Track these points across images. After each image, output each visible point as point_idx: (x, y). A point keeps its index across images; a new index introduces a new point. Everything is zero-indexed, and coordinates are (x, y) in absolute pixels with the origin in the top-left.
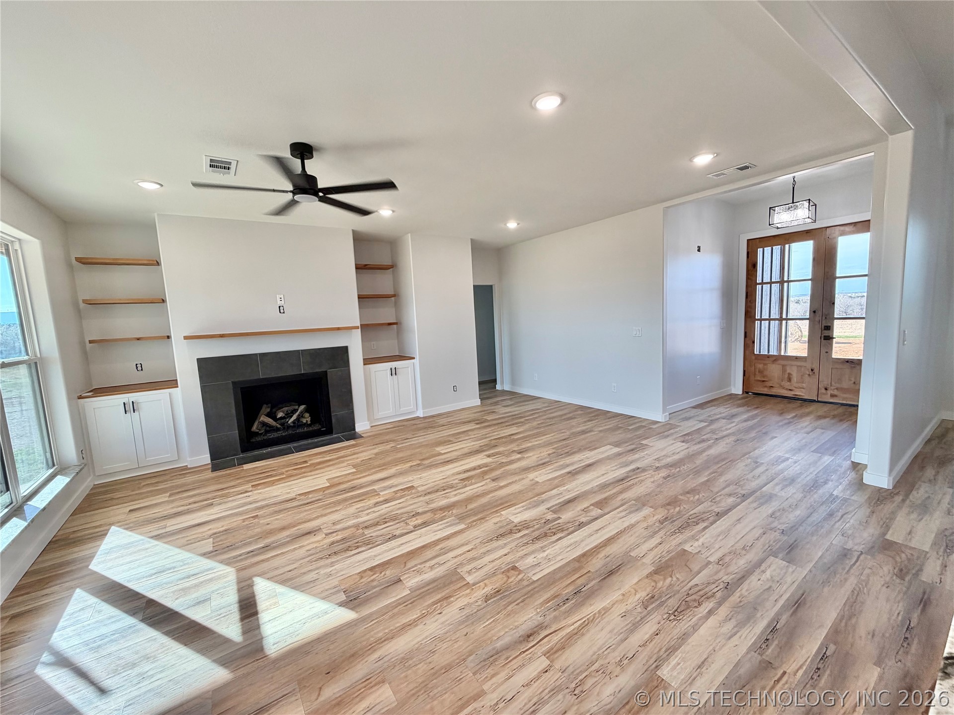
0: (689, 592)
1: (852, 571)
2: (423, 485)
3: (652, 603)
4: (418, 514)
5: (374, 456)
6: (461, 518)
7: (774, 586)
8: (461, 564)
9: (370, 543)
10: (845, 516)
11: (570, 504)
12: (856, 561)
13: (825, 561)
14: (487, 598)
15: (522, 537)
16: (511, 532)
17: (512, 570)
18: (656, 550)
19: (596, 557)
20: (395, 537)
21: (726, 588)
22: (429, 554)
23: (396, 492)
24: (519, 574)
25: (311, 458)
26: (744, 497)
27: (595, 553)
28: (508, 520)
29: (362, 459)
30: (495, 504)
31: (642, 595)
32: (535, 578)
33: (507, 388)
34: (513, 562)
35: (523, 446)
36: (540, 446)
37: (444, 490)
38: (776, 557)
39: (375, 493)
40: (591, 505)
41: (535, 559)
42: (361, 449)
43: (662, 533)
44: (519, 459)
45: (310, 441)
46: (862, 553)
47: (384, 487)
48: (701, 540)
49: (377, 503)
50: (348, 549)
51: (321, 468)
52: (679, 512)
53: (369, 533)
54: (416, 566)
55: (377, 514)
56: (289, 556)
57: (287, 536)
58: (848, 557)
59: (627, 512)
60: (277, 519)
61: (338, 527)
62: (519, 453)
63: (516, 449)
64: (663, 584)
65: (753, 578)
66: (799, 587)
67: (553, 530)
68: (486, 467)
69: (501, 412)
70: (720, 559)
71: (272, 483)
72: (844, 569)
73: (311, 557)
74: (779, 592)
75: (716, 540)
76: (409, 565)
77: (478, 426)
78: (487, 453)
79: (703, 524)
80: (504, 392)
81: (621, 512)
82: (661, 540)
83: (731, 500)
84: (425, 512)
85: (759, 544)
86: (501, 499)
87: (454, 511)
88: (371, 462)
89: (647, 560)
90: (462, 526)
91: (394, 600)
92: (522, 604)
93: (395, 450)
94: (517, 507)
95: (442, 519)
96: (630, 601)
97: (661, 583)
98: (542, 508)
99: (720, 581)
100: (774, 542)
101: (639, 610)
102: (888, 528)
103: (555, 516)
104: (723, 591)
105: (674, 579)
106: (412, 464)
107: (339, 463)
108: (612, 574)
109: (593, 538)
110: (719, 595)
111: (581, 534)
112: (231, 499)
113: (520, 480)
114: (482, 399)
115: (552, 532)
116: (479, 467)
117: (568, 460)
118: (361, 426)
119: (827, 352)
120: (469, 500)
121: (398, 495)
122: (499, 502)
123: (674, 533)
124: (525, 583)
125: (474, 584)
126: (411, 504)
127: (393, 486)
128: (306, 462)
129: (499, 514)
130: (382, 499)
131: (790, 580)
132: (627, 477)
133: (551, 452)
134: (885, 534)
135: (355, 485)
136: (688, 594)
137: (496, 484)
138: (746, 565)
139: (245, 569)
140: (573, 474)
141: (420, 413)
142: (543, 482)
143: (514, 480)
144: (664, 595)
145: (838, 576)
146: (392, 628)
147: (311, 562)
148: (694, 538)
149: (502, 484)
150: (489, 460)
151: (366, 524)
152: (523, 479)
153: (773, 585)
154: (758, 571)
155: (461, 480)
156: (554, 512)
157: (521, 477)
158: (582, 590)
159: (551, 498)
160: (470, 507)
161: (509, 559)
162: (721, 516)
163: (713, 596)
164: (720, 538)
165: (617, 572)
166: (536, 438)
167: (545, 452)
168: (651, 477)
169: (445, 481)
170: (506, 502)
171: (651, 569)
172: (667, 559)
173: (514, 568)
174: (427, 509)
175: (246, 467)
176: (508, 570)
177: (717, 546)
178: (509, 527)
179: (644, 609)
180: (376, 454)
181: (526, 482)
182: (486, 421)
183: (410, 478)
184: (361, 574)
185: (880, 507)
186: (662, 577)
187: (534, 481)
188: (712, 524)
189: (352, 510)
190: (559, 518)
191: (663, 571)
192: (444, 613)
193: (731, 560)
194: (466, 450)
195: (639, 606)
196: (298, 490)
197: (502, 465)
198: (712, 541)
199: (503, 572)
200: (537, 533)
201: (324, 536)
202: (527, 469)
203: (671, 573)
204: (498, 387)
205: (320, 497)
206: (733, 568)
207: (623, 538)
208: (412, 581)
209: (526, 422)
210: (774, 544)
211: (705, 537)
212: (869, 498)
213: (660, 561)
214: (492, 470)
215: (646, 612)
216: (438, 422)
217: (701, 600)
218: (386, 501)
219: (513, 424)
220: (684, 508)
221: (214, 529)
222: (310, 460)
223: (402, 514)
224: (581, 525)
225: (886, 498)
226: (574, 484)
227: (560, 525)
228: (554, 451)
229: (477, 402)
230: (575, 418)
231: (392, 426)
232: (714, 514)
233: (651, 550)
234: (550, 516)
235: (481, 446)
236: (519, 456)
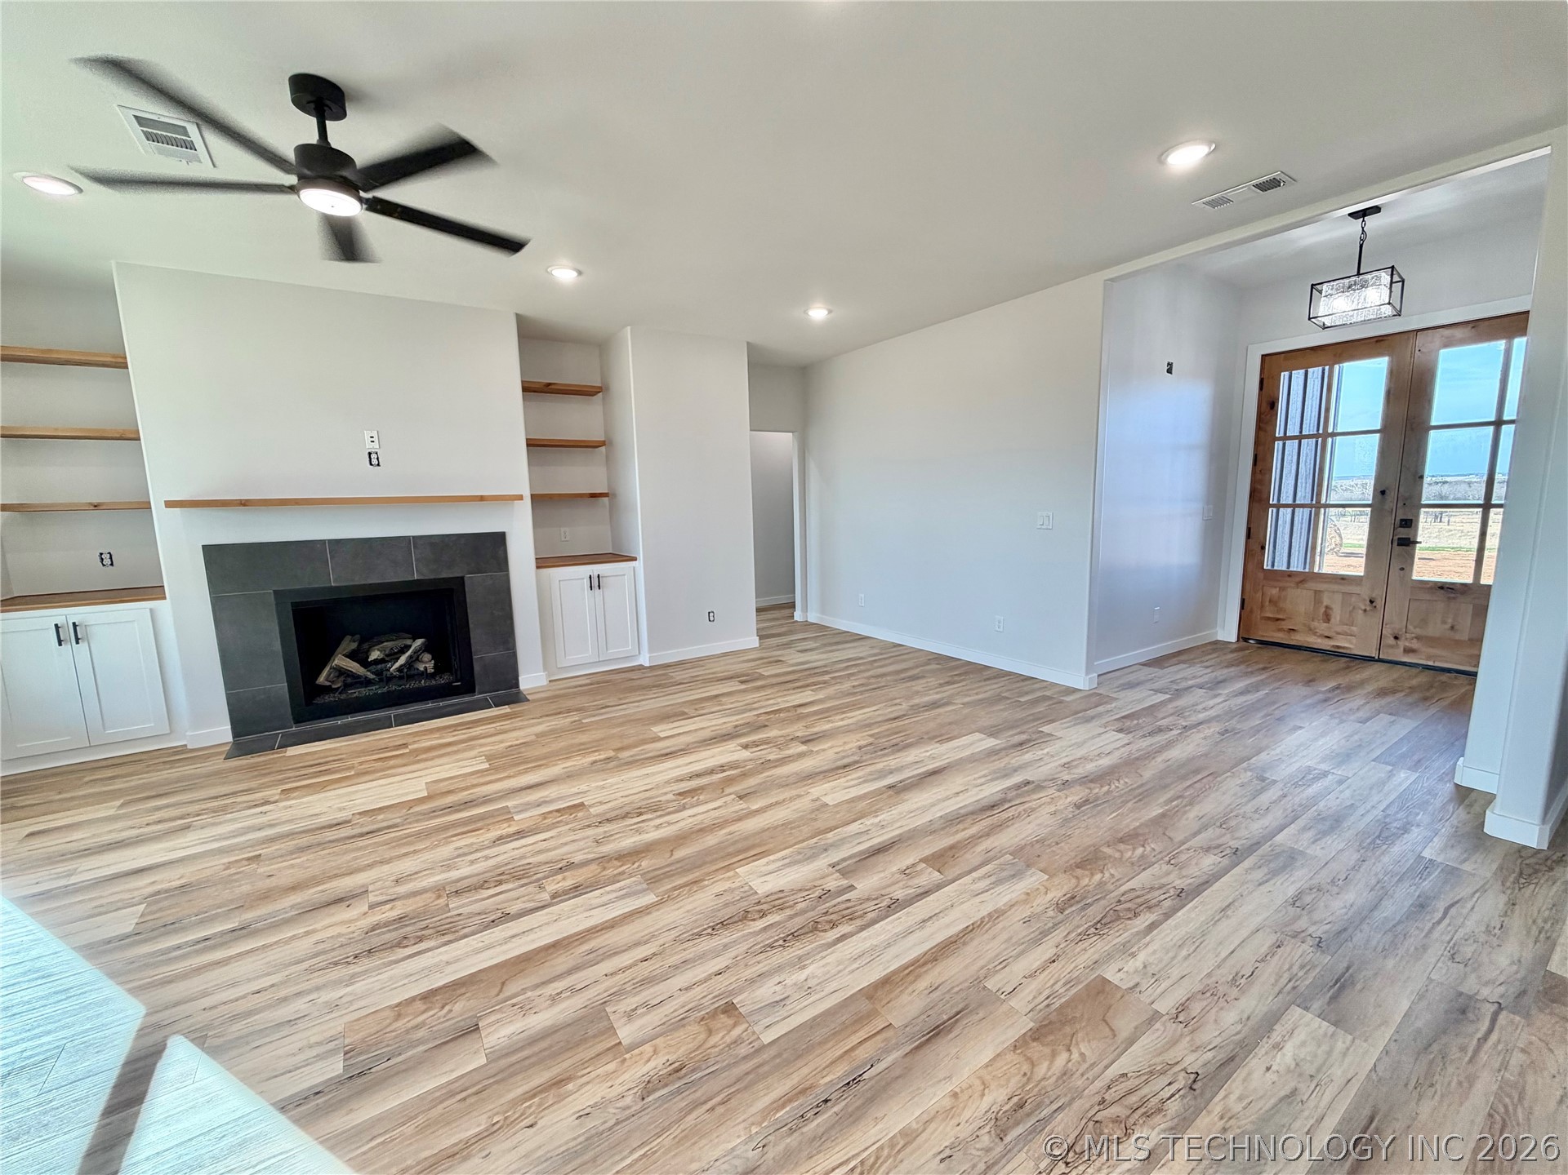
0: (1107, 1097)
1: (1483, 1057)
2: (601, 803)
3: (1017, 1124)
4: (571, 866)
5: (534, 737)
6: (652, 880)
7: (1305, 1089)
8: (619, 994)
9: (449, 931)
10: (1453, 911)
11: (880, 857)
12: (1490, 1031)
13: (1419, 1024)
14: (648, 1088)
15: (765, 929)
16: (745, 917)
17: (725, 1012)
18: (1043, 976)
19: (910, 989)
20: (506, 917)
21: (1191, 1088)
22: (562, 961)
23: (545, 816)
24: (735, 1025)
25: (416, 739)
26: (1238, 855)
27: (911, 978)
28: (746, 888)
29: (510, 744)
30: (731, 850)
31: (997, 1097)
32: (767, 1038)
33: (813, 617)
34: (732, 993)
35: (816, 730)
36: (847, 730)
37: (641, 814)
38: (1307, 1009)
39: (506, 815)
40: (921, 860)
41: (777, 988)
42: (517, 723)
43: (1058, 935)
44: (801, 755)
45: (430, 705)
46: (1500, 1007)
47: (528, 804)
48: (1142, 957)
49: (500, 838)
50: (400, 944)
51: (426, 760)
52: (1101, 884)
53: (457, 908)
54: (524, 991)
55: (491, 862)
56: (275, 955)
57: (292, 907)
58: (1471, 1016)
59: (993, 879)
60: (293, 866)
61: (402, 889)
62: (803, 743)
63: (799, 734)
64: (1049, 1069)
65: (1255, 1064)
66: (1363, 1095)
67: (832, 917)
68: (736, 768)
69: (791, 662)
70: (1183, 1008)
71: (323, 787)
72: (1463, 1049)
73: (314, 961)
74: (1316, 1107)
75: (1174, 958)
76: (511, 989)
77: (743, 687)
78: (743, 740)
79: (1148, 914)
80: (807, 626)
81: (980, 879)
82: (1054, 950)
83: (1209, 862)
84: (585, 863)
85: (1268, 972)
86: (746, 838)
87: (644, 863)
88: (523, 750)
89: (1019, 1003)
90: (650, 898)
91: (444, 1080)
92: (721, 1110)
93: (578, 728)
94: (772, 858)
95: (614, 880)
96: (967, 1114)
97: (1045, 1064)
98: (822, 862)
99: (1177, 1068)
100: (1302, 967)
101: (985, 1140)
102: (1551, 944)
103: (845, 882)
104: (1183, 1097)
105: (1075, 1056)
106: (598, 758)
107: (464, 750)
108: (937, 1034)
109: (912, 939)
110: (1173, 1107)
111: (889, 927)
112: (229, 816)
113: (792, 799)
114: (761, 637)
115: (830, 921)
116: (722, 768)
117: (893, 761)
118: (530, 679)
119: (1402, 569)
120: (681, 839)
121: (549, 821)
122: (739, 846)
123: (1085, 936)
124: (743, 1050)
125: (631, 1048)
126: (566, 844)
127: (545, 802)
128: (405, 745)
129: (731, 873)
130: (512, 830)
131: (1339, 1073)
132: (1003, 801)
133: (863, 743)
134: (1545, 959)
135: (473, 797)
136: (1103, 1101)
137: (744, 806)
138: (1239, 1027)
139: (170, 982)
140: (898, 790)
141: (645, 660)
142: (835, 806)
143: (781, 798)
144: (1047, 1101)
145: (1451, 1069)
146: (409, 1162)
147: (311, 970)
148: (1126, 950)
149: (754, 807)
150: (746, 754)
151: (460, 886)
152: (799, 796)
153: (1301, 1086)
154: (1265, 1046)
155: (680, 794)
156: (844, 873)
157: (794, 793)
158: (865, 1076)
159: (842, 841)
160: (680, 854)
161: (721, 984)
162: (1187, 895)
163: (1159, 1110)
164: (1184, 953)
165: (950, 1031)
166: (843, 713)
167: (853, 742)
168: (1049, 803)
169: (648, 794)
170: (753, 847)
171: (1026, 1025)
172: (1063, 1000)
173: (729, 1009)
174: (590, 856)
175: (292, 751)
176: (714, 1015)
177: (1175, 973)
178: (745, 903)
179: (997, 1140)
180: (538, 735)
181: (804, 804)
182: (761, 677)
183: (583, 788)
184: (400, 1009)
185: (1528, 891)
186: (1047, 1050)
187: (818, 803)
188: (1167, 916)
189: (446, 851)
190: (852, 887)
191: (1052, 1032)
192: (541, 1123)
193: (1205, 1011)
194: (707, 734)
195: (987, 1129)
196: (363, 804)
197: (767, 764)
198: (1166, 959)
199: (703, 1019)
200: (799, 921)
201: (366, 908)
202: (810, 777)
203: (1068, 1041)
204: (798, 616)
205: (398, 820)
206: (1209, 1034)
207: (975, 942)
208: (501, 1032)
209: (833, 682)
210: (1301, 974)
211: (1150, 949)
212: (1501, 868)
213: (1048, 1006)
214: (744, 775)
215: (999, 1148)
216: (672, 677)
217: (1132, 1120)
218: (520, 834)
219: (808, 686)
220: (1112, 875)
221: (162, 882)
222: (415, 742)
223: (540, 864)
224: (895, 906)
225: (1536, 871)
226: (895, 812)
227: (849, 904)
228: (871, 740)
229: (753, 641)
230: (924, 677)
231: (588, 681)
232: (1172, 893)
233: (1031, 976)
234: (833, 882)
235: (736, 726)
236: (803, 748)
